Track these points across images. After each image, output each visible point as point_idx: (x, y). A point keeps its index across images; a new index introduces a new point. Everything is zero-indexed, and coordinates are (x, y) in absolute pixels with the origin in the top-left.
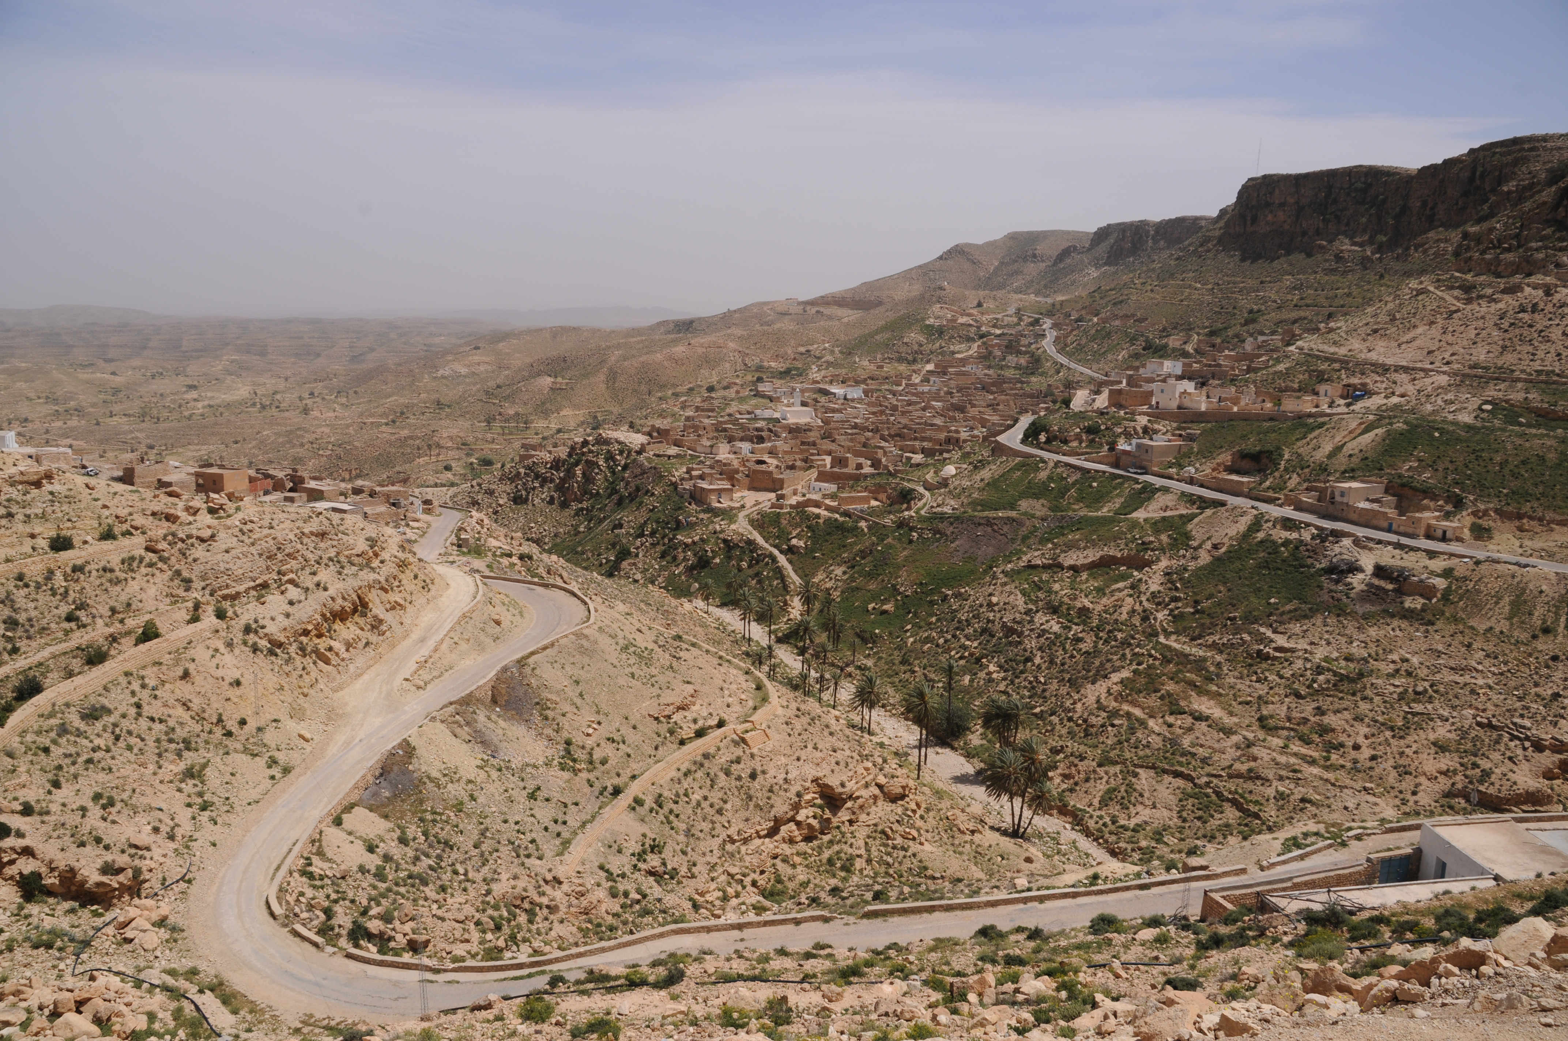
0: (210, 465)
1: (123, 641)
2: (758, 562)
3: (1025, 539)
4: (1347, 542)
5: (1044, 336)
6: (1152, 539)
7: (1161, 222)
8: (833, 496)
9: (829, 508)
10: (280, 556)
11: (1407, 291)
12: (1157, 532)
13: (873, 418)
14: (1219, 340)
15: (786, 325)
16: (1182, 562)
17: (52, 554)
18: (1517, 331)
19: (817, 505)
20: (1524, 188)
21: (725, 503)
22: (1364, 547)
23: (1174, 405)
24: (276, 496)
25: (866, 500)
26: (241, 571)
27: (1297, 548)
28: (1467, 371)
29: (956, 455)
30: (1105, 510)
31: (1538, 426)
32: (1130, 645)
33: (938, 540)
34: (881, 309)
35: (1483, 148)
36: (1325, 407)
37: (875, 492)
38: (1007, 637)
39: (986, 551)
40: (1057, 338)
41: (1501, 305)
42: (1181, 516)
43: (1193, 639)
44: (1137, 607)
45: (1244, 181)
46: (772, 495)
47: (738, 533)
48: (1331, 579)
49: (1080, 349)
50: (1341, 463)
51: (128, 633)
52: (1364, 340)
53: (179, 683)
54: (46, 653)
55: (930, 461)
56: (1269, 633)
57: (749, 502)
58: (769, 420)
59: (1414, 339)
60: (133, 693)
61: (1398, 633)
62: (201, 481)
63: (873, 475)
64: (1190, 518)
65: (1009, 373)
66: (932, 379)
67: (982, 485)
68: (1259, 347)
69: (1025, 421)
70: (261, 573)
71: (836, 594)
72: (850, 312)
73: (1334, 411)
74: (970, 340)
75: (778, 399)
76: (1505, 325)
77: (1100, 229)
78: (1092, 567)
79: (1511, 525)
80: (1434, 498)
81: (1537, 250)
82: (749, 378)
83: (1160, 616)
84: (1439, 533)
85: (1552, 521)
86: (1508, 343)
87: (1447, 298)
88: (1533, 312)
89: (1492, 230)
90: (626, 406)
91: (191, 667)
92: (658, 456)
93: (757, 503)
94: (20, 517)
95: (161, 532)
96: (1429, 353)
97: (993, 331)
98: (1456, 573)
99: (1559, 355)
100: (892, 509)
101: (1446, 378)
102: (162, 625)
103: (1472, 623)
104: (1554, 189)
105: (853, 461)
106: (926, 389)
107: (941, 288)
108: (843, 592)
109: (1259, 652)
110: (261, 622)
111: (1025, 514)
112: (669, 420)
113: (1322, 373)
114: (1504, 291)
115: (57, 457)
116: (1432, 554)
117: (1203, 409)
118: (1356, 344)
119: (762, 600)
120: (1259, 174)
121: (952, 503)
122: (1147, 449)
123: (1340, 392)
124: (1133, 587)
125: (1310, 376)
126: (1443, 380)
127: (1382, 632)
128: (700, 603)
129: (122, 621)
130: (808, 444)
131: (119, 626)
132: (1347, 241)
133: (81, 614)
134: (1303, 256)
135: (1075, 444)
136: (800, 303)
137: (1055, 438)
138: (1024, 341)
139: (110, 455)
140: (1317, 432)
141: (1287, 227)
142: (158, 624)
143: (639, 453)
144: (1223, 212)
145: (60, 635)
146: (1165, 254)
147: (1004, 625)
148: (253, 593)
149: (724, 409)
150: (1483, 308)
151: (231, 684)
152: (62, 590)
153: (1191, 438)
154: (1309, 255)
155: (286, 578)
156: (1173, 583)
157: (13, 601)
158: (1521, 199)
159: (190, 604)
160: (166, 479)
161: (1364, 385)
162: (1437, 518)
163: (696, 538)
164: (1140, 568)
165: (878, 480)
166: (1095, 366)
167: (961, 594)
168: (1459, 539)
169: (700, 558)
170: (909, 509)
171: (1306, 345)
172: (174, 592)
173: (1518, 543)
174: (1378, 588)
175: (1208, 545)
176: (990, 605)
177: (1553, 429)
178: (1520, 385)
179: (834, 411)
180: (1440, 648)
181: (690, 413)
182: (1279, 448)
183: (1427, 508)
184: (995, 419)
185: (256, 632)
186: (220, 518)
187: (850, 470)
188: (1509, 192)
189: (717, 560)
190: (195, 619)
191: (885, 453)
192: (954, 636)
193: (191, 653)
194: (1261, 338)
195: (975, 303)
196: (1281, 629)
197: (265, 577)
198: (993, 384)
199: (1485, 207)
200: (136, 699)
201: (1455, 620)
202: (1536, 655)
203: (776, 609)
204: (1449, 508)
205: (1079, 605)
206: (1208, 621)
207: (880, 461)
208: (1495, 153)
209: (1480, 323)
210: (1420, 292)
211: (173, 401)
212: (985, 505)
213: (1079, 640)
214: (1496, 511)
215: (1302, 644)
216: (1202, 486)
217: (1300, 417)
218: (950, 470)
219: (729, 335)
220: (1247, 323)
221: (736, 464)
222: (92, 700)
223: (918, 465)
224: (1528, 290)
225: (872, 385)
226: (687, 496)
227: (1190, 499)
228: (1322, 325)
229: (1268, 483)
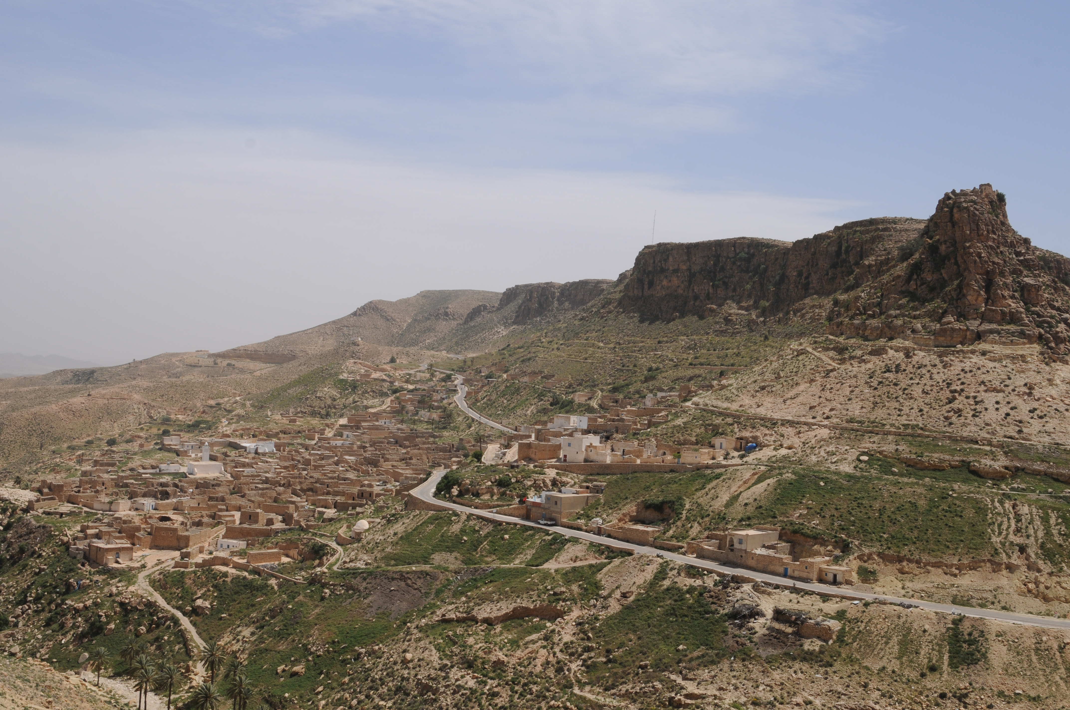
2: (158, 626)
3: (438, 592)
4: (747, 587)
5: (455, 391)
6: (563, 589)
7: (566, 285)
8: (242, 554)
9: (237, 566)
11: (789, 351)
12: (568, 582)
13: (284, 473)
14: (621, 396)
15: (196, 377)
16: (593, 611)
18: (885, 389)
19: (225, 562)
20: (882, 263)
21: (124, 563)
22: (763, 592)
23: (580, 458)
25: (276, 556)
27: (701, 594)
28: (845, 425)
29: (370, 509)
30: (517, 561)
31: (909, 475)
32: (545, 697)
33: (351, 596)
34: (295, 363)
35: (846, 226)
36: (720, 459)
37: (286, 549)
38: (422, 695)
39: (400, 606)
40: (468, 393)
41: (870, 366)
42: (591, 566)
43: (606, 689)
44: (551, 658)
45: (641, 248)
46: (177, 554)
47: (137, 596)
48: (735, 624)
49: (491, 404)
50: (737, 511)
52: (753, 396)
55: (343, 515)
56: (679, 680)
57: (151, 561)
58: (175, 475)
59: (797, 395)
61: (800, 675)
63: (284, 531)
64: (599, 568)
65: (422, 428)
66: (345, 433)
67: (395, 539)
68: (659, 403)
69: (438, 475)
71: (243, 658)
72: (263, 365)
73: (729, 462)
74: (383, 394)
75: (185, 453)
76: (875, 384)
77: (509, 290)
78: (506, 619)
79: (892, 568)
80: (824, 543)
81: (896, 317)
82: (154, 431)
83: (574, 666)
84: (830, 577)
85: (927, 564)
86: (878, 400)
87: (824, 358)
88: (897, 372)
89: (858, 298)
90: (12, 460)
92: (49, 514)
93: (160, 562)
96: (811, 408)
97: (406, 386)
98: (848, 615)
99: (921, 410)
100: (303, 565)
101: (827, 431)
103: (866, 663)
104: (905, 264)
105: (263, 516)
106: (339, 443)
107: (355, 344)
108: (250, 655)
109: (671, 699)
111: (438, 567)
112: (63, 475)
113: (716, 427)
114: (871, 353)
116: (825, 597)
117: (608, 461)
118: (746, 400)
119: (161, 667)
120: (655, 242)
121: (365, 557)
122: (556, 501)
123: (733, 445)
124: (546, 638)
125: (706, 430)
126: (824, 433)
127: (785, 675)
128: (89, 675)
130: (217, 499)
132: (734, 305)
134: (695, 318)
135: (486, 497)
136: (210, 356)
137: (467, 491)
138: (436, 397)
140: (714, 483)
141: (680, 291)
143: (26, 511)
144: (623, 277)
146: (570, 314)
147: (419, 683)
149: (125, 464)
150: (854, 368)
153: (597, 490)
154: (701, 317)
156: (585, 632)
158: (880, 273)
161: (755, 438)
162: (827, 563)
163: (89, 603)
164: (552, 619)
165: (289, 536)
166: (505, 421)
167: (374, 652)
168: (849, 583)
169: (93, 624)
170: (321, 565)
171: (701, 401)
173: (900, 586)
174: (778, 631)
175: (617, 594)
176: (405, 662)
177: (922, 478)
178: (890, 438)
179: (244, 465)
180: (840, 689)
181: (87, 467)
182: (680, 498)
183: (818, 553)
184: (408, 472)
187: (260, 525)
188: (870, 266)
189: (112, 626)
191: (297, 508)
192: (368, 697)
194: (660, 394)
195: (389, 358)
196: (690, 676)
198: (406, 439)
199: (851, 278)
201: (851, 660)
202: (926, 693)
203: (177, 677)
204: (837, 552)
205: (494, 658)
206: (620, 670)
207: (292, 516)
208: (856, 231)
209: (853, 381)
210: (800, 353)
212: (398, 559)
213: (495, 695)
214: (879, 554)
215: (711, 690)
216: (609, 536)
217: (699, 468)
218: (363, 524)
219: (134, 387)
220: (647, 380)
221: (137, 521)
223: (331, 520)
224: (891, 352)
225: (285, 439)
226: (80, 557)
227: (599, 549)
228: (715, 383)
229: (671, 532)
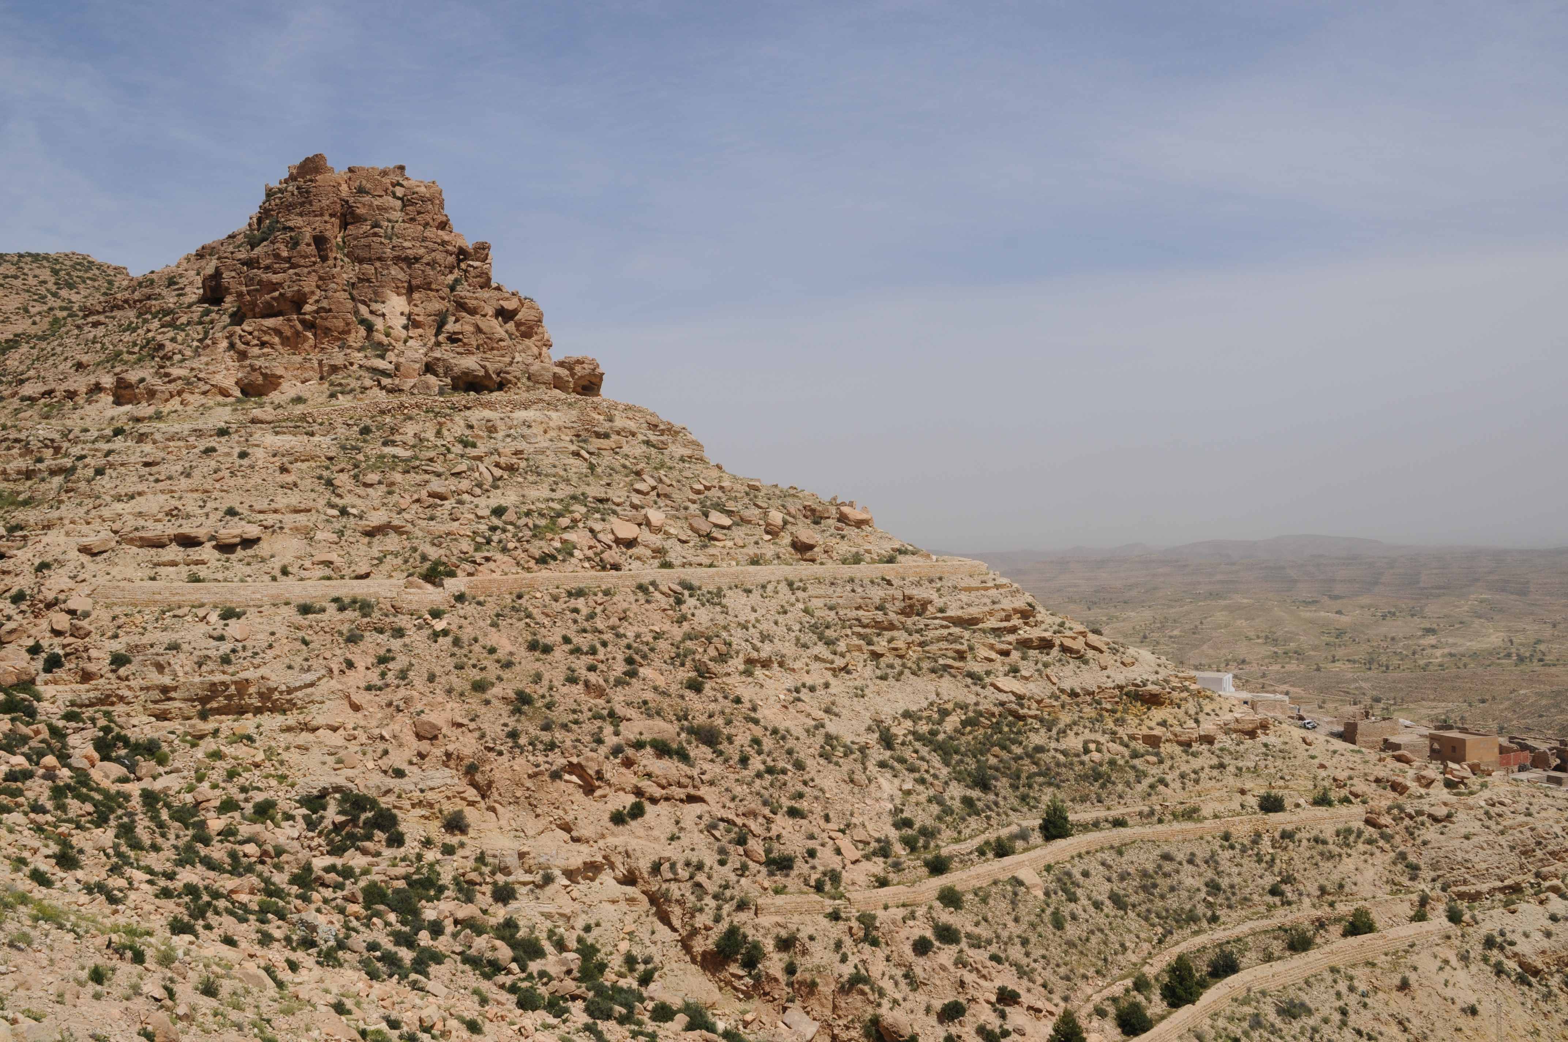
0: (1450, 728)
1: (1331, 928)
10: (1539, 854)
17: (1261, 815)
24: (1536, 774)
26: (1484, 866)
51: (1338, 920)
53: (1395, 994)
54: (1245, 928)
60: (1339, 995)
62: (1436, 746)
70: (1512, 872)
91: (1412, 977)
94: (1232, 769)
95: (1385, 804)
102: (1377, 916)
110: (1510, 937)
115: (1272, 705)
129: (1332, 905)
131: (1328, 909)
133: (1287, 888)
139: (1330, 706)
142: (1374, 915)
145: (1262, 909)
148: (1499, 896)
151: (1463, 1010)
152: (1268, 857)
155: (1547, 884)
157: (1217, 862)
159: (1415, 897)
160: (1393, 739)
172: (1397, 879)
185: (1502, 948)
186: (1459, 794)
190: (1420, 917)
193: (1413, 959)
197: (1519, 878)
200: (1341, 1003)
211: (1406, 647)
222: (1292, 993)
